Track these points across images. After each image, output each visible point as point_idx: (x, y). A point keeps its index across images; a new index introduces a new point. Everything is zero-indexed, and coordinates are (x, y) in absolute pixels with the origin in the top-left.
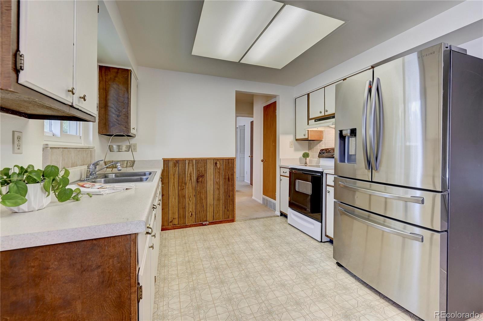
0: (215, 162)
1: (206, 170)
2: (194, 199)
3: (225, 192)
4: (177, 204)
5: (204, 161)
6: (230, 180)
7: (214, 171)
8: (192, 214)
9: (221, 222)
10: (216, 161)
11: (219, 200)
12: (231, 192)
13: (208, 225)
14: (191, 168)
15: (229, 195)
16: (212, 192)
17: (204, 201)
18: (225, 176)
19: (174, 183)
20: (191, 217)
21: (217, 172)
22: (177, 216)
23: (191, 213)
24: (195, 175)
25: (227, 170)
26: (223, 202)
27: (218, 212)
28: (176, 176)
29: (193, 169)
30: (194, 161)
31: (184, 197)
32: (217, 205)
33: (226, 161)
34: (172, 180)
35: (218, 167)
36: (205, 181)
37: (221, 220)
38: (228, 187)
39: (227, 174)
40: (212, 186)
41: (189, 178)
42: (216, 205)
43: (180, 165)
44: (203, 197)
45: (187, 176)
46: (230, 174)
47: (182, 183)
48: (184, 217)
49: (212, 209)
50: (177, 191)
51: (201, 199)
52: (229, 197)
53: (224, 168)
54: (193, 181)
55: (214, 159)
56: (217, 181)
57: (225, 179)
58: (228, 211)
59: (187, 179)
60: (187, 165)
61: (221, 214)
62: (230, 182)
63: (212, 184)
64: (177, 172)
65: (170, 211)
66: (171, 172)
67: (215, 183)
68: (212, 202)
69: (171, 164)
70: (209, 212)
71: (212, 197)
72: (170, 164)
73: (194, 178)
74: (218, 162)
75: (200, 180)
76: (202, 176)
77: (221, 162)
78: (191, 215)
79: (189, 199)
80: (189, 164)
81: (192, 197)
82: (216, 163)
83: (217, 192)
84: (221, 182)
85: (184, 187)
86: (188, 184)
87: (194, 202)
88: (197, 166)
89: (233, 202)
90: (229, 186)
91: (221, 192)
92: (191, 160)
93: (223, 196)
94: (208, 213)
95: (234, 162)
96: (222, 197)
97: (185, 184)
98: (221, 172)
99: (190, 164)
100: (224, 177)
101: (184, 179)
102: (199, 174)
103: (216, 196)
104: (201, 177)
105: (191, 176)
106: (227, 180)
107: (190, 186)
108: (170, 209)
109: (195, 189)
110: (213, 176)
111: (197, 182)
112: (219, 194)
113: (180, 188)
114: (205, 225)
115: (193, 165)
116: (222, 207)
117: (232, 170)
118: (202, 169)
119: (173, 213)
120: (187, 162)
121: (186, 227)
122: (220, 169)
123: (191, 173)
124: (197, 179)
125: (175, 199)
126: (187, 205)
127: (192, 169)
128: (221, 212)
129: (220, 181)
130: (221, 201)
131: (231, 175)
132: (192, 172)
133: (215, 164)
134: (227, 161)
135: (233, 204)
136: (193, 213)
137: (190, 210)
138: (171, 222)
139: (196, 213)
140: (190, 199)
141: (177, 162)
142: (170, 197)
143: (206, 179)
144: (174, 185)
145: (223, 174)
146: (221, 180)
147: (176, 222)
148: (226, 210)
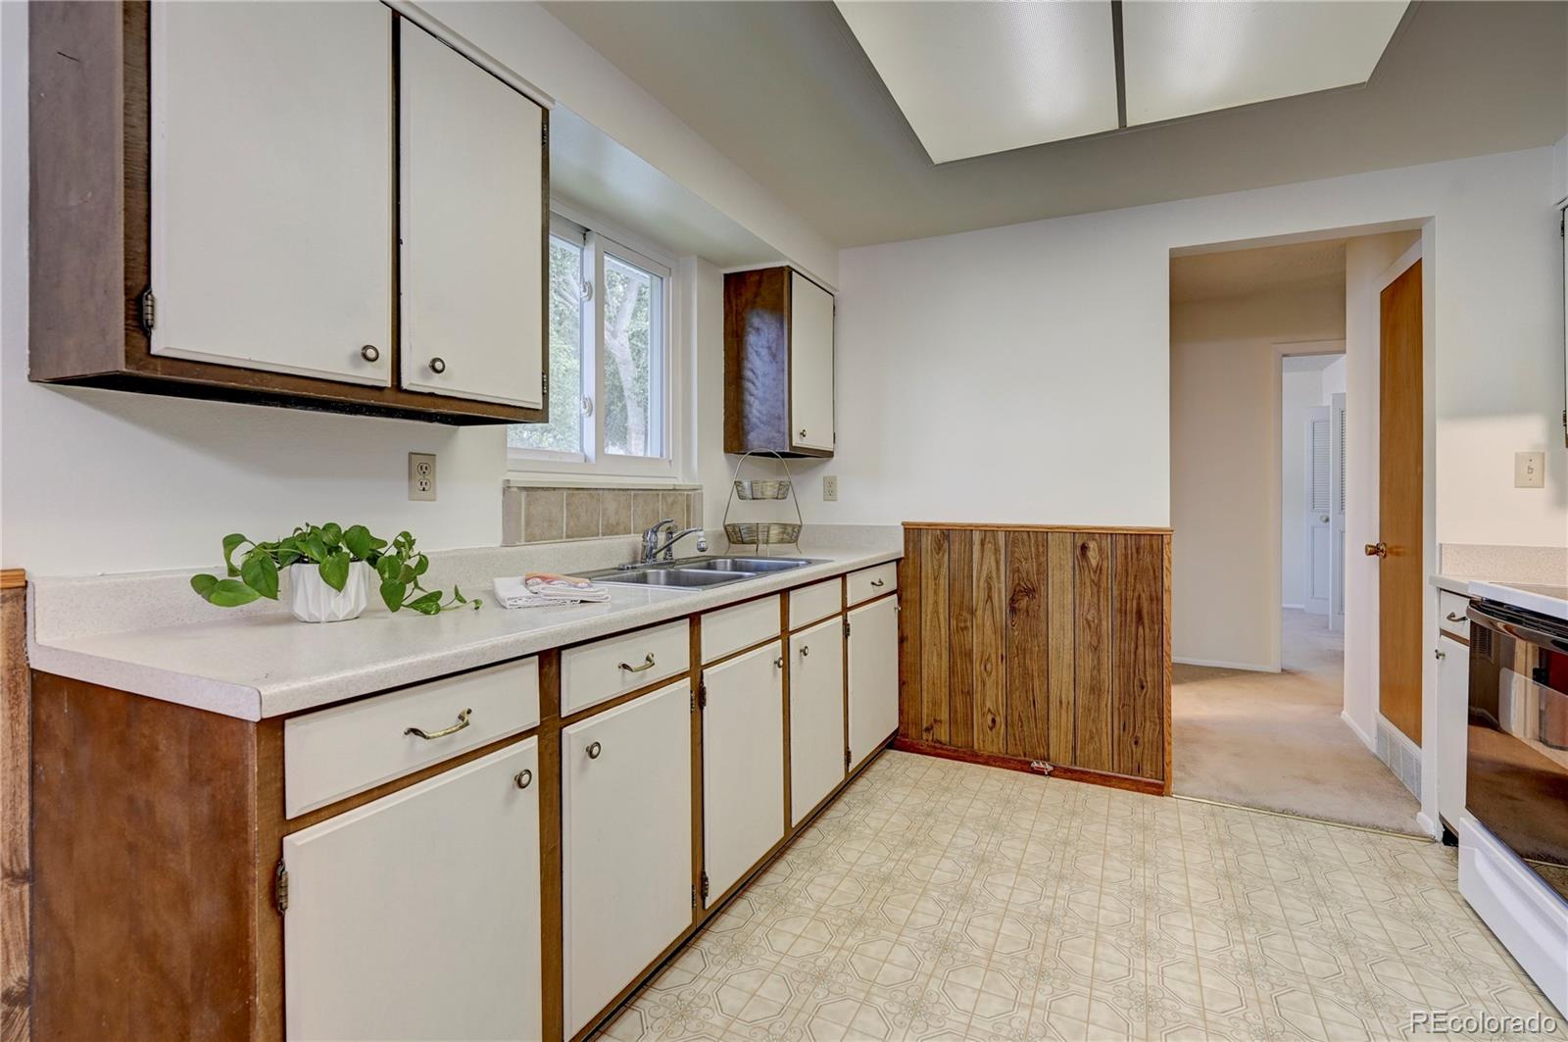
0: (1079, 544)
1: (1043, 571)
2: (1002, 668)
3: (1122, 664)
4: (945, 674)
5: (1037, 538)
6: (1146, 621)
7: (1077, 577)
8: (994, 721)
9: (1104, 780)
10: (1082, 541)
11: (1095, 689)
12: (1149, 670)
13: (1050, 774)
14: (989, 560)
15: (1141, 681)
16: (1068, 657)
17: (1037, 683)
18: (1124, 600)
19: (936, 603)
20: (991, 729)
21: (1088, 584)
22: (944, 716)
23: (990, 717)
24: (1003, 586)
25: (1131, 579)
26: (1116, 704)
27: (1092, 738)
28: (943, 582)
29: (997, 562)
30: (1001, 537)
31: (969, 654)
32: (1089, 710)
33: (1126, 540)
34: (931, 592)
35: (1094, 563)
36: (1042, 615)
37: (1104, 773)
38: (1136, 648)
39: (1130, 593)
40: (1070, 634)
41: (983, 595)
42: (1084, 707)
43: (956, 547)
44: (1034, 666)
45: (978, 586)
46: (1143, 596)
47: (961, 609)
48: (969, 725)
49: (1066, 720)
50: (944, 631)
51: (1026, 674)
52: (1142, 687)
53: (1119, 567)
54: (996, 604)
55: (1075, 532)
56: (1089, 618)
57: (1123, 612)
58: (1136, 743)
59: (978, 595)
60: (976, 548)
61: (1105, 750)
62: (1147, 630)
63: (1069, 627)
64: (944, 571)
65: (925, 694)
66: (928, 567)
67: (1081, 622)
68: (1068, 695)
69: (927, 542)
70: (1059, 726)
71: (1067, 677)
72: (924, 540)
73: (1001, 597)
74: (1092, 545)
75: (1023, 603)
76: (1031, 592)
77: (1107, 543)
78: (990, 722)
79: (983, 667)
80: (982, 544)
81: (993, 656)
82: (1084, 548)
83: (1088, 661)
84: (1104, 623)
85: (969, 624)
86: (979, 613)
87: (1002, 681)
88: (1013, 552)
89: (1161, 711)
90: (1141, 642)
91: (1107, 662)
92: (989, 532)
93: (1116, 681)
94: (1053, 733)
95: (1166, 546)
96: (1109, 679)
97: (972, 612)
98: (1103, 585)
99: (989, 546)
100: (1117, 605)
101: (967, 595)
102: (1019, 584)
103: (1085, 676)
104: (1025, 595)
105: (990, 589)
106: (1132, 617)
107: (988, 623)
108: (925, 687)
109: (1005, 635)
110: (1070, 596)
111: (1013, 610)
112: (1098, 667)
113: (954, 622)
114: (1040, 772)
115: (997, 550)
116: (1107, 724)
117: (1155, 578)
118: (1029, 567)
119: (935, 704)
120: (977, 537)
121: (968, 755)
122: (1099, 570)
123: (989, 578)
124: (1013, 600)
125: (940, 656)
126: (977, 686)
127: (993, 564)
128: (1106, 741)
129: (1100, 620)
130: (1106, 699)
131: (1152, 600)
132: (994, 575)
133: (1078, 552)
134: (1131, 542)
135: (1162, 719)
136: (998, 719)
137: (988, 704)
138: (928, 730)
139: (1009, 721)
140: (989, 667)
141: (945, 535)
142: (926, 650)
143: (1043, 606)
144: (936, 612)
145: (1116, 593)
146: (1104, 616)
147: (942, 734)
148: (1128, 739)
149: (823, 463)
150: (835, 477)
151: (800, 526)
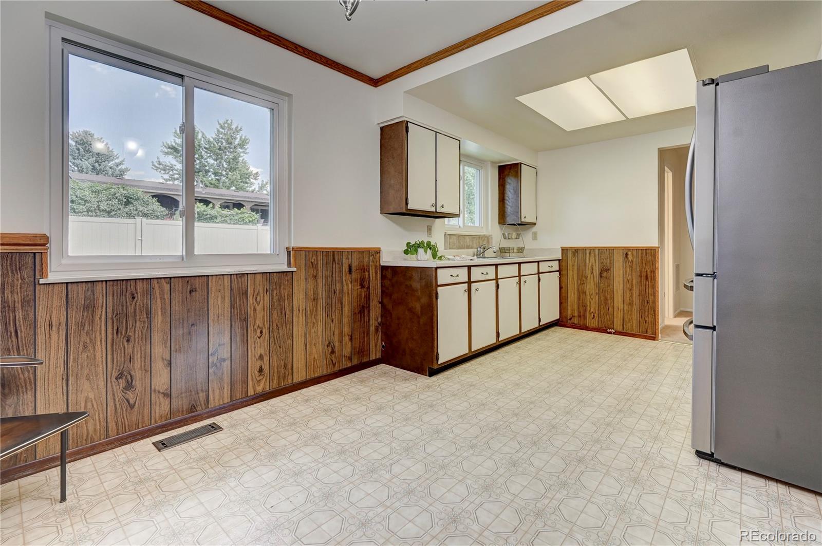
0: (625, 253)
1: (612, 263)
2: (597, 297)
3: (640, 294)
4: (576, 300)
5: (611, 250)
6: (649, 279)
7: (624, 265)
8: (594, 316)
9: (633, 335)
10: (626, 252)
11: (631, 304)
12: (650, 297)
13: (614, 333)
14: (592, 258)
15: (647, 301)
16: (621, 292)
17: (609, 302)
18: (641, 272)
19: (573, 275)
20: (593, 319)
21: (628, 266)
22: (576, 314)
23: (592, 314)
24: (597, 268)
25: (644, 265)
26: (638, 309)
27: (629, 321)
28: (576, 267)
29: (595, 260)
30: (597, 251)
31: (585, 293)
32: (629, 311)
33: (642, 251)
34: (571, 271)
35: (630, 259)
36: (612, 278)
37: (634, 333)
38: (646, 289)
39: (643, 270)
40: (621, 286)
41: (590, 272)
42: (627, 310)
43: (580, 255)
44: (608, 296)
45: (588, 269)
46: (648, 271)
47: (582, 276)
48: (585, 317)
49: (620, 315)
50: (576, 287)
51: (606, 299)
52: (648, 303)
53: (639, 260)
54: (595, 275)
55: (623, 249)
56: (629, 279)
57: (641, 276)
58: (646, 322)
59: (588, 272)
60: (588, 255)
61: (634, 325)
62: (650, 283)
63: (621, 282)
64: (576, 263)
65: (569, 307)
66: (570, 263)
67: (625, 280)
68: (620, 306)
69: (570, 254)
70: (617, 317)
71: (620, 299)
72: (569, 253)
73: (597, 272)
74: (630, 253)
75: (604, 274)
76: (607, 270)
77: (635, 252)
78: (592, 316)
79: (590, 297)
80: (590, 254)
81: (594, 294)
82: (627, 254)
83: (628, 294)
84: (634, 280)
85: (585, 282)
86: (589, 278)
87: (597, 301)
88: (601, 257)
89: (654, 311)
90: (647, 286)
91: (635, 295)
92: (592, 249)
93: (638, 301)
94: (615, 319)
95: (656, 253)
96: (636, 299)
97: (586, 278)
98: (634, 267)
99: (592, 255)
100: (638, 274)
101: (584, 272)
102: (603, 268)
103: (627, 299)
104: (605, 272)
105: (592, 269)
106: (644, 279)
107: (592, 281)
108: (569, 305)
109: (598, 286)
110: (622, 272)
111: (601, 277)
112: (632, 296)
113: (579, 282)
114: (610, 333)
115: (595, 256)
116: (635, 316)
117: (652, 264)
118: (607, 262)
119: (573, 310)
120: (588, 251)
121: (586, 328)
122: (632, 261)
123: (592, 265)
124: (601, 273)
125: (574, 294)
126: (588, 303)
127: (594, 261)
128: (635, 322)
129: (632, 280)
130: (635, 307)
131: (651, 272)
132: (594, 264)
133: (625, 255)
134: (644, 252)
135: (655, 314)
136: (595, 315)
137: (592, 310)
138: (570, 319)
139: (600, 315)
140: (592, 297)
141: (576, 251)
142: (569, 291)
143: (612, 275)
144: (573, 278)
145: (638, 270)
146: (634, 278)
147: (576, 321)
148: (642, 321)
149: (532, 227)
150: (537, 232)
151: (524, 248)
